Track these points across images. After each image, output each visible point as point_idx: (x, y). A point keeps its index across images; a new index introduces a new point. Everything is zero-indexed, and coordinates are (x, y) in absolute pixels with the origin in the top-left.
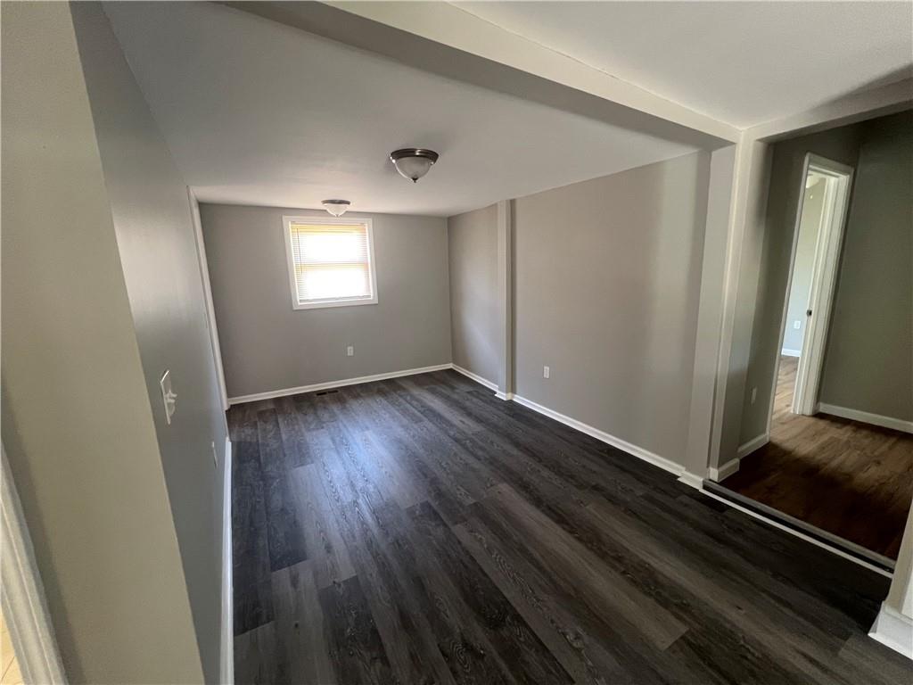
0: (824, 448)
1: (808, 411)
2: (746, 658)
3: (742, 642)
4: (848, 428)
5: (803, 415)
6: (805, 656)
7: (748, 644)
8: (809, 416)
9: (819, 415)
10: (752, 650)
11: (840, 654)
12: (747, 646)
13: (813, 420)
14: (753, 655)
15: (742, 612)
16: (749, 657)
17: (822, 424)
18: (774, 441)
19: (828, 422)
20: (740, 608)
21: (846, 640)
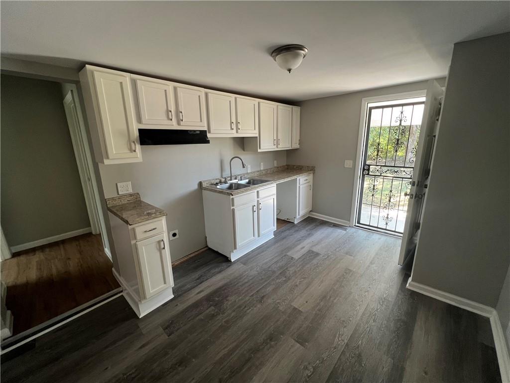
0: (40, 269)
1: (8, 256)
2: (133, 378)
3: (125, 376)
4: (37, 253)
5: (6, 260)
6: (141, 348)
7: (127, 373)
8: (10, 258)
9: (15, 255)
10: (130, 373)
11: (144, 333)
12: (128, 374)
13: (15, 260)
14: (133, 373)
15: (110, 368)
16: (133, 376)
17: (23, 258)
18: (10, 284)
19: (24, 256)
20: (107, 368)
21: (139, 327)
